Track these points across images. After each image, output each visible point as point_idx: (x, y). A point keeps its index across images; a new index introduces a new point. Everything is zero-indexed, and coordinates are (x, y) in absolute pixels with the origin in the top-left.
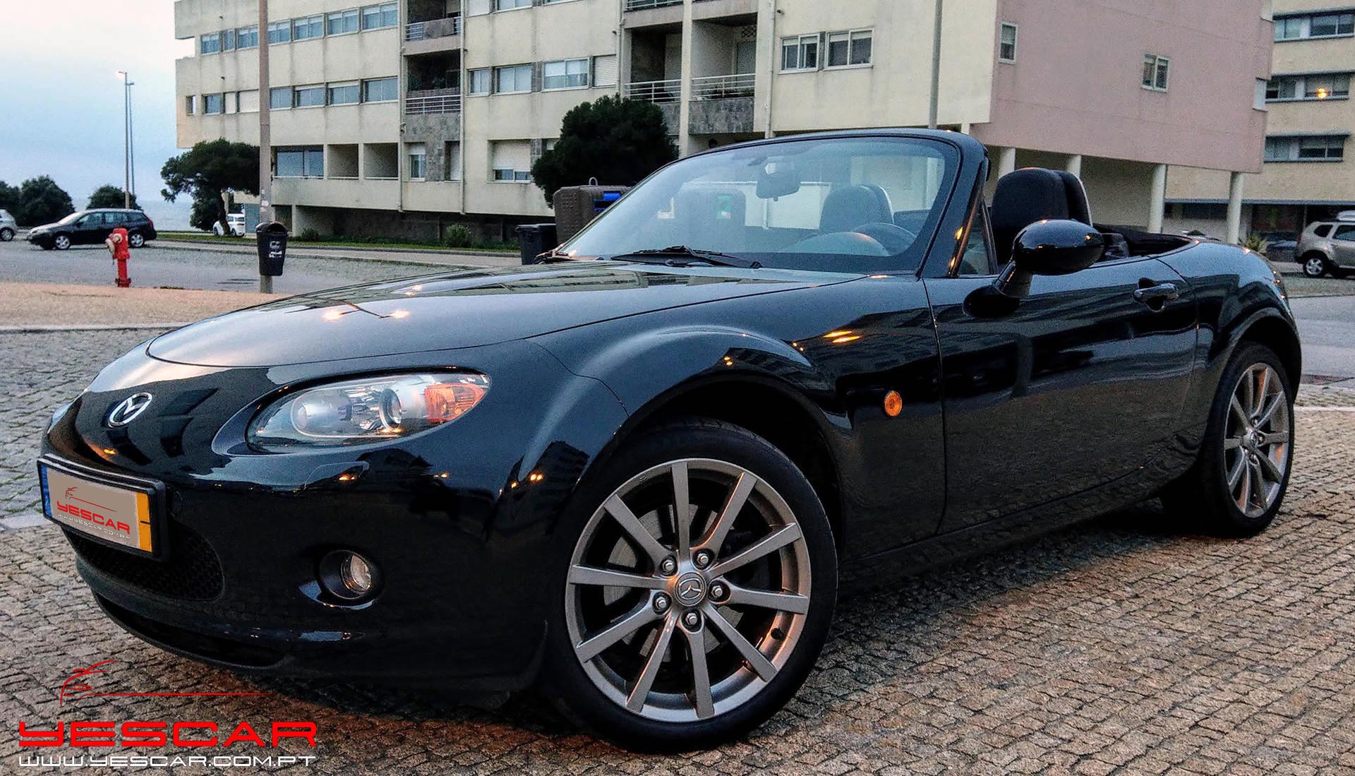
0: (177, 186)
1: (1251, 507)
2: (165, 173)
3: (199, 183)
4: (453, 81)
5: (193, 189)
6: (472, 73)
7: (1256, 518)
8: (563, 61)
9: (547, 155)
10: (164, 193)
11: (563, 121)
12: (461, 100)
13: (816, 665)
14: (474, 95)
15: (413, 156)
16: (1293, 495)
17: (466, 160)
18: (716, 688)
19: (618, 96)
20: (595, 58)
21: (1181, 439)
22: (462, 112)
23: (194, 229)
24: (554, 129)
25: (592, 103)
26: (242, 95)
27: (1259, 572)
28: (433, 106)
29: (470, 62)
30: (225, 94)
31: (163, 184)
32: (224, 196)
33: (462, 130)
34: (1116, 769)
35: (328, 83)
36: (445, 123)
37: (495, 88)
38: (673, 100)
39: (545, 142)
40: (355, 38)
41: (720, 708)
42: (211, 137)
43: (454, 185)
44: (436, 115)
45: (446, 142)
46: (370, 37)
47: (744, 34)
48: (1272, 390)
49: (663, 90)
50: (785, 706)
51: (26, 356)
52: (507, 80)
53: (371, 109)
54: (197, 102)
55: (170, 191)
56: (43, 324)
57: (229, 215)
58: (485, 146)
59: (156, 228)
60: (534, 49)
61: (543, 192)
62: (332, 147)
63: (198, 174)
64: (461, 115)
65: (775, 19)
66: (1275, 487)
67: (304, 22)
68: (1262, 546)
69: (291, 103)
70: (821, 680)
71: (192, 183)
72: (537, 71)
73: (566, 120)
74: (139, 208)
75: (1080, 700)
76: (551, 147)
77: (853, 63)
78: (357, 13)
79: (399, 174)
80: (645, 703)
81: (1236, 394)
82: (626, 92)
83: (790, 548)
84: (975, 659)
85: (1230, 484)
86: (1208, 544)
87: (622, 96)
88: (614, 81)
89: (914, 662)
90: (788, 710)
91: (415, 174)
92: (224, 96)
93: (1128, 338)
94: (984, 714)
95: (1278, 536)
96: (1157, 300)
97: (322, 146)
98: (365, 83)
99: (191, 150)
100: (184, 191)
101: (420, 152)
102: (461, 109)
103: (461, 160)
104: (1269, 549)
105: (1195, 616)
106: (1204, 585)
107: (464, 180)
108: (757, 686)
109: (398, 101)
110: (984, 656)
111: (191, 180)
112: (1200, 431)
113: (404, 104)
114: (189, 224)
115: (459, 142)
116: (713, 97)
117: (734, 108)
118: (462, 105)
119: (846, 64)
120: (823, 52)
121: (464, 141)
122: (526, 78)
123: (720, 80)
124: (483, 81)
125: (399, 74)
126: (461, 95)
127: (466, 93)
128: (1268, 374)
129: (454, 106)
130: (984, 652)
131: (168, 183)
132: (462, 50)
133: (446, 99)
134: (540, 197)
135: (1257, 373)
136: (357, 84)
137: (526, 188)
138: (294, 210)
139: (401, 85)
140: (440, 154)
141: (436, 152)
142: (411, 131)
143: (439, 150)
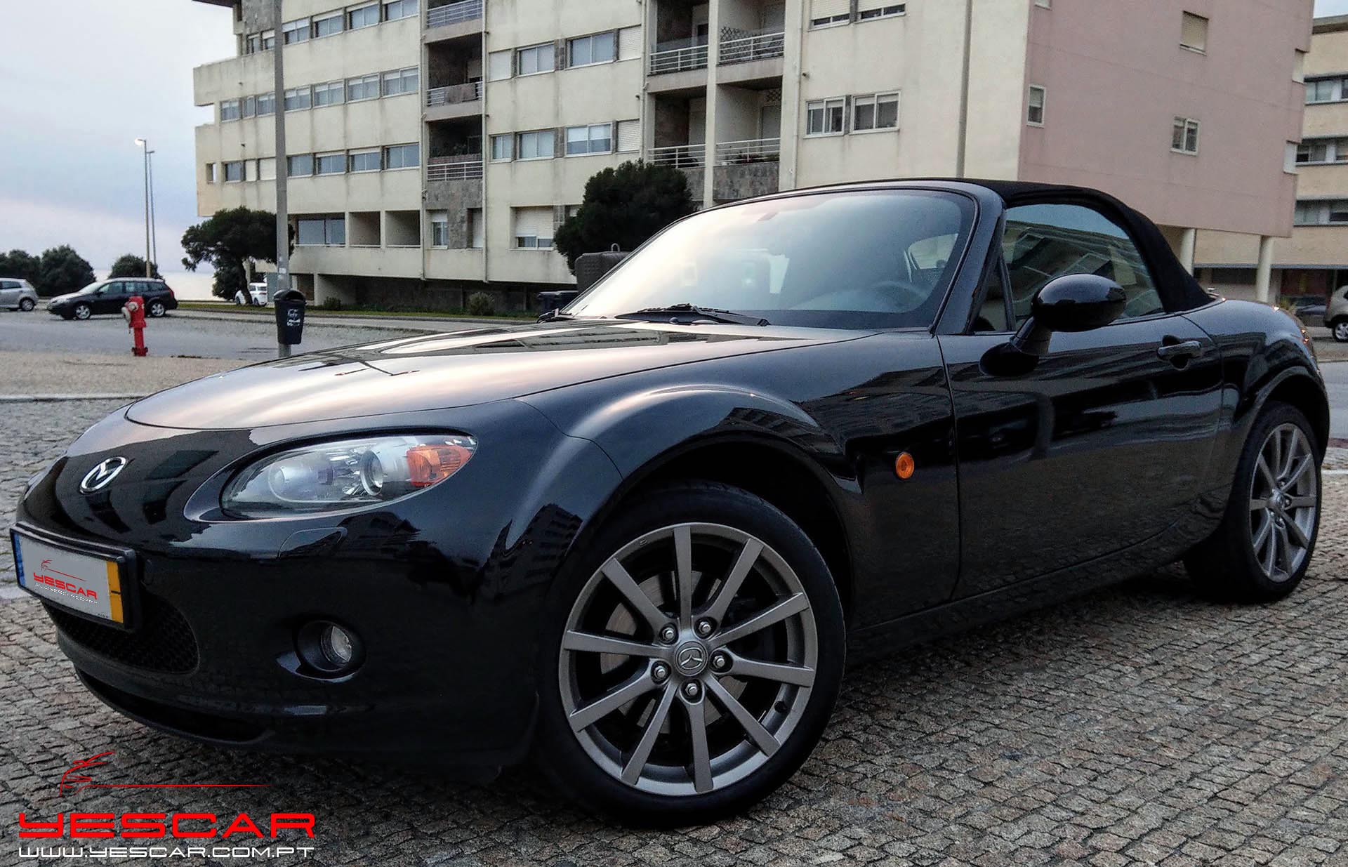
0: (198, 255)
1: (1276, 572)
2: (185, 242)
3: (220, 251)
4: (476, 148)
5: (214, 258)
6: (494, 138)
7: (1281, 583)
8: (585, 126)
9: (570, 221)
10: (185, 261)
11: (586, 187)
12: (483, 166)
13: (823, 736)
14: (497, 161)
15: (435, 224)
16: (1319, 559)
17: (489, 227)
18: (715, 762)
19: (641, 161)
20: (618, 123)
21: (1203, 502)
22: (484, 178)
23: (217, 298)
24: (576, 196)
25: (615, 168)
26: (262, 162)
27: (1284, 638)
28: (455, 172)
29: (492, 127)
30: (245, 161)
31: (183, 253)
32: (245, 265)
33: (484, 198)
34: (1129, 844)
35: (348, 150)
36: (467, 190)
37: (517, 154)
38: (698, 165)
39: (568, 208)
40: (377, 104)
41: (720, 782)
42: (231, 205)
43: (477, 253)
44: (457, 182)
45: (468, 209)
46: (392, 103)
47: (769, 98)
48: (1300, 452)
49: (687, 155)
50: (790, 779)
51: (34, 425)
52: (529, 145)
53: (392, 176)
54: (217, 170)
55: (190, 259)
56: (55, 393)
57: (251, 284)
58: (507, 214)
59: (177, 297)
60: (557, 115)
61: (566, 259)
62: (353, 214)
63: (219, 243)
64: (483, 181)
65: (800, 83)
66: (1301, 552)
67: (325, 88)
68: (1288, 611)
69: (311, 171)
70: (827, 751)
71: (213, 252)
72: (559, 135)
73: (588, 187)
74: (160, 278)
75: (1095, 770)
76: (574, 214)
77: (879, 127)
78: (377, 79)
79: (421, 242)
80: (641, 775)
81: (1263, 453)
82: (649, 158)
83: (797, 618)
84: (987, 729)
85: (1255, 546)
86: (1231, 610)
87: (645, 162)
88: (637, 147)
89: (924, 732)
90: (791, 783)
91: (437, 242)
92: (244, 164)
93: (1151, 398)
94: (994, 786)
95: (1303, 601)
96: (1182, 357)
97: (344, 214)
98: (386, 150)
99: (211, 218)
100: (205, 259)
101: (442, 219)
102: (484, 175)
103: (484, 228)
104: (1293, 614)
105: (1217, 683)
106: (1226, 651)
107: (487, 248)
108: (758, 760)
109: (419, 167)
110: (997, 726)
111: (212, 249)
112: (1225, 496)
113: (426, 171)
114: (211, 294)
115: (481, 209)
116: (738, 162)
117: (759, 174)
118: (484, 171)
119: (871, 128)
120: (849, 115)
121: (486, 208)
122: (549, 143)
123: (745, 145)
124: (505, 147)
125: (420, 141)
126: (483, 161)
127: (488, 159)
128: (1296, 435)
129: (476, 172)
130: (997, 722)
131: (189, 252)
132: (483, 116)
133: (468, 165)
134: (564, 264)
135: (1286, 435)
136: (378, 150)
137: (548, 255)
138: (316, 278)
139: (423, 152)
140: (462, 222)
141: (458, 220)
142: (433, 198)
143: (463, 217)
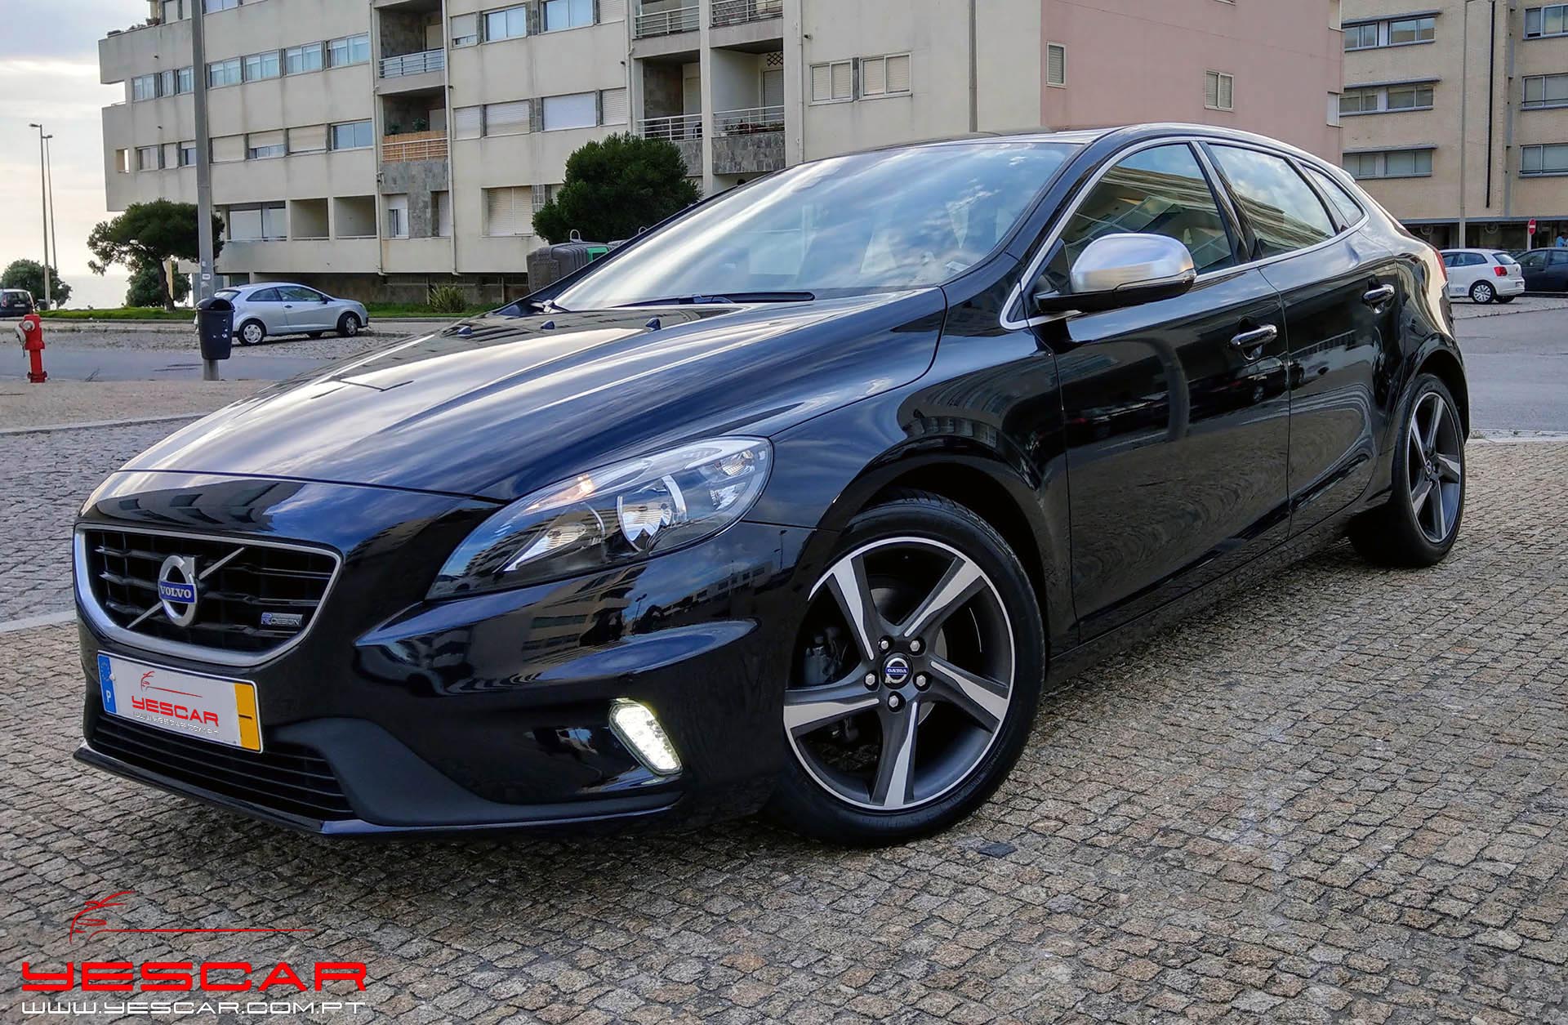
0: (106, 255)
2: (92, 242)
4: (438, 122)
6: (459, 111)
10: (92, 265)
11: (567, 165)
12: (448, 143)
14: (464, 137)
15: (393, 210)
17: (457, 211)
19: (627, 134)
20: (601, 92)
22: (449, 157)
24: (557, 174)
25: (601, 143)
28: (415, 151)
29: (456, 99)
30: (163, 145)
31: (89, 255)
33: (450, 178)
35: (288, 130)
36: (431, 170)
37: (487, 130)
38: (694, 136)
39: (549, 188)
40: (319, 77)
42: (147, 196)
43: (444, 241)
44: (417, 163)
46: (337, 75)
47: (770, 61)
49: (682, 126)
53: (341, 158)
54: (129, 156)
55: (99, 262)
58: (479, 195)
60: (530, 83)
62: (295, 202)
63: (134, 241)
64: (449, 160)
65: (802, 46)
67: (257, 60)
69: (244, 153)
71: (125, 253)
72: (536, 108)
76: (555, 194)
78: (320, 49)
79: (378, 232)
82: (638, 130)
87: (633, 134)
88: (625, 118)
91: (397, 230)
92: (163, 148)
97: (283, 201)
98: (332, 128)
99: (125, 214)
100: (117, 261)
101: (400, 204)
102: (449, 154)
103: (451, 214)
107: (455, 236)
109: (373, 146)
111: (125, 249)
113: (381, 150)
114: (125, 301)
115: (447, 192)
116: (738, 133)
117: (763, 145)
118: (449, 149)
121: (453, 189)
122: (521, 116)
123: (746, 113)
125: (373, 116)
126: (448, 137)
127: (453, 135)
129: (440, 150)
131: (97, 253)
132: (446, 87)
133: (430, 142)
136: (324, 128)
137: (528, 241)
138: (252, 277)
139: (377, 127)
140: (426, 207)
141: (421, 205)
142: (390, 181)
143: (425, 202)
